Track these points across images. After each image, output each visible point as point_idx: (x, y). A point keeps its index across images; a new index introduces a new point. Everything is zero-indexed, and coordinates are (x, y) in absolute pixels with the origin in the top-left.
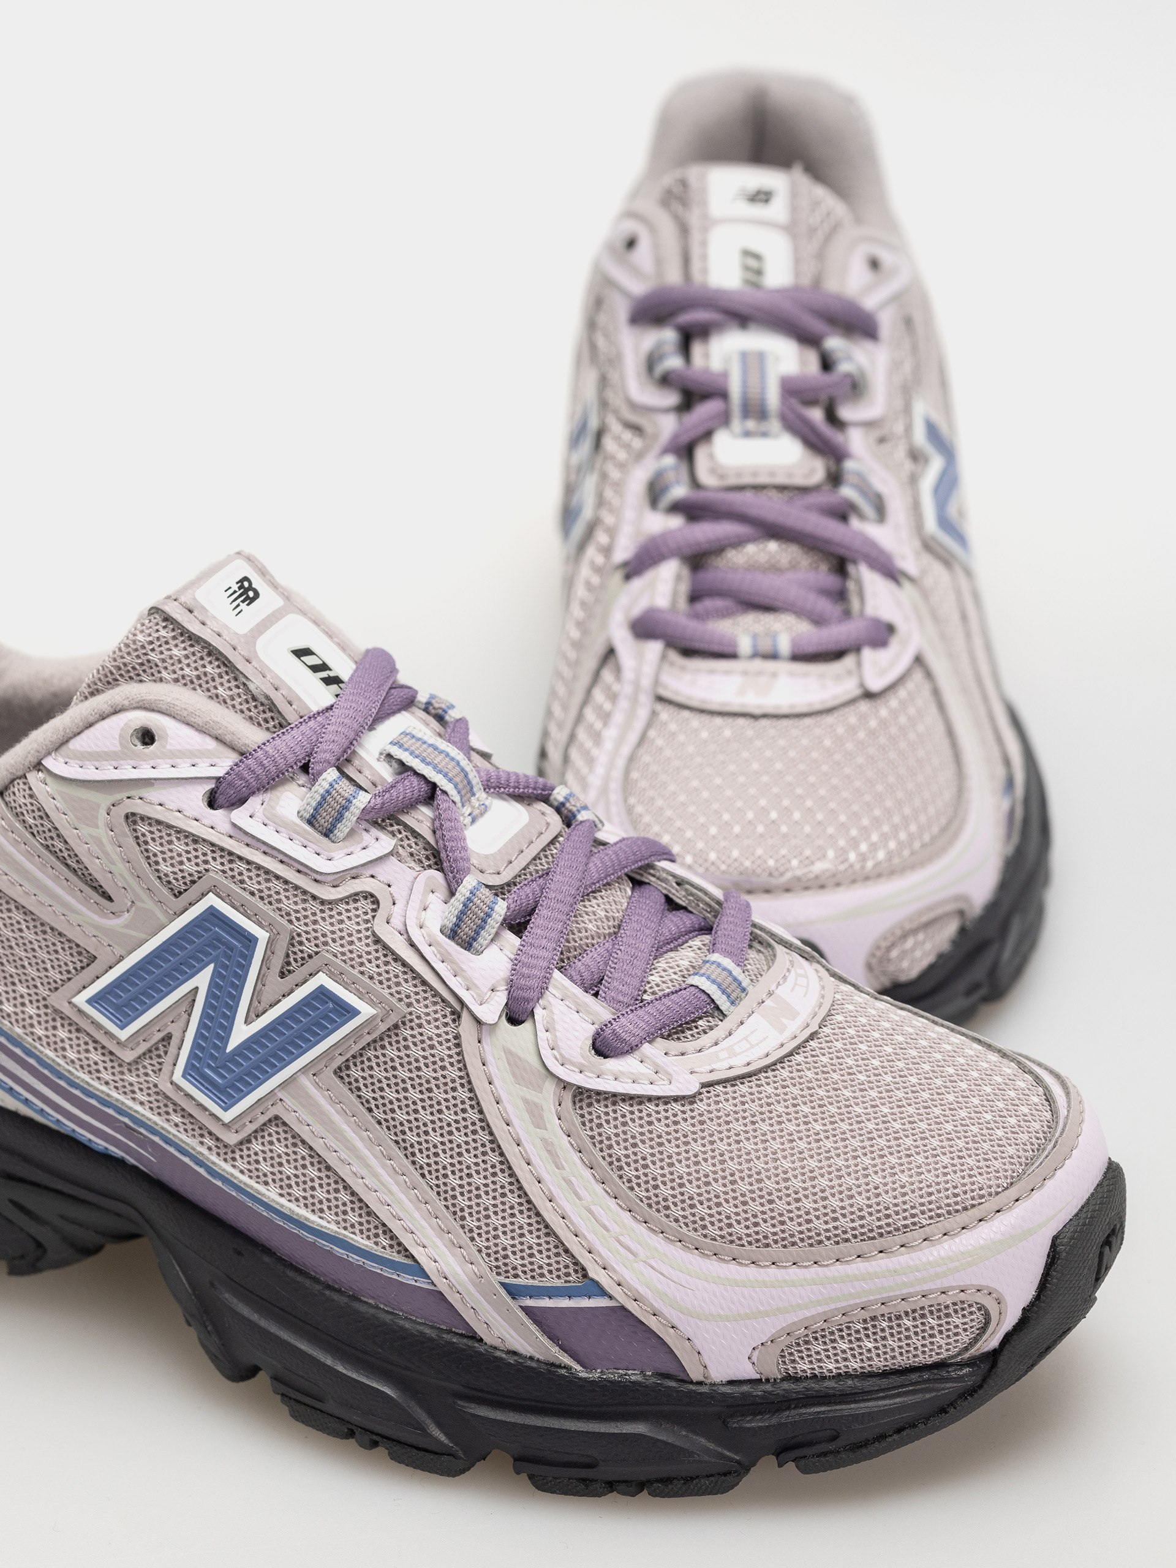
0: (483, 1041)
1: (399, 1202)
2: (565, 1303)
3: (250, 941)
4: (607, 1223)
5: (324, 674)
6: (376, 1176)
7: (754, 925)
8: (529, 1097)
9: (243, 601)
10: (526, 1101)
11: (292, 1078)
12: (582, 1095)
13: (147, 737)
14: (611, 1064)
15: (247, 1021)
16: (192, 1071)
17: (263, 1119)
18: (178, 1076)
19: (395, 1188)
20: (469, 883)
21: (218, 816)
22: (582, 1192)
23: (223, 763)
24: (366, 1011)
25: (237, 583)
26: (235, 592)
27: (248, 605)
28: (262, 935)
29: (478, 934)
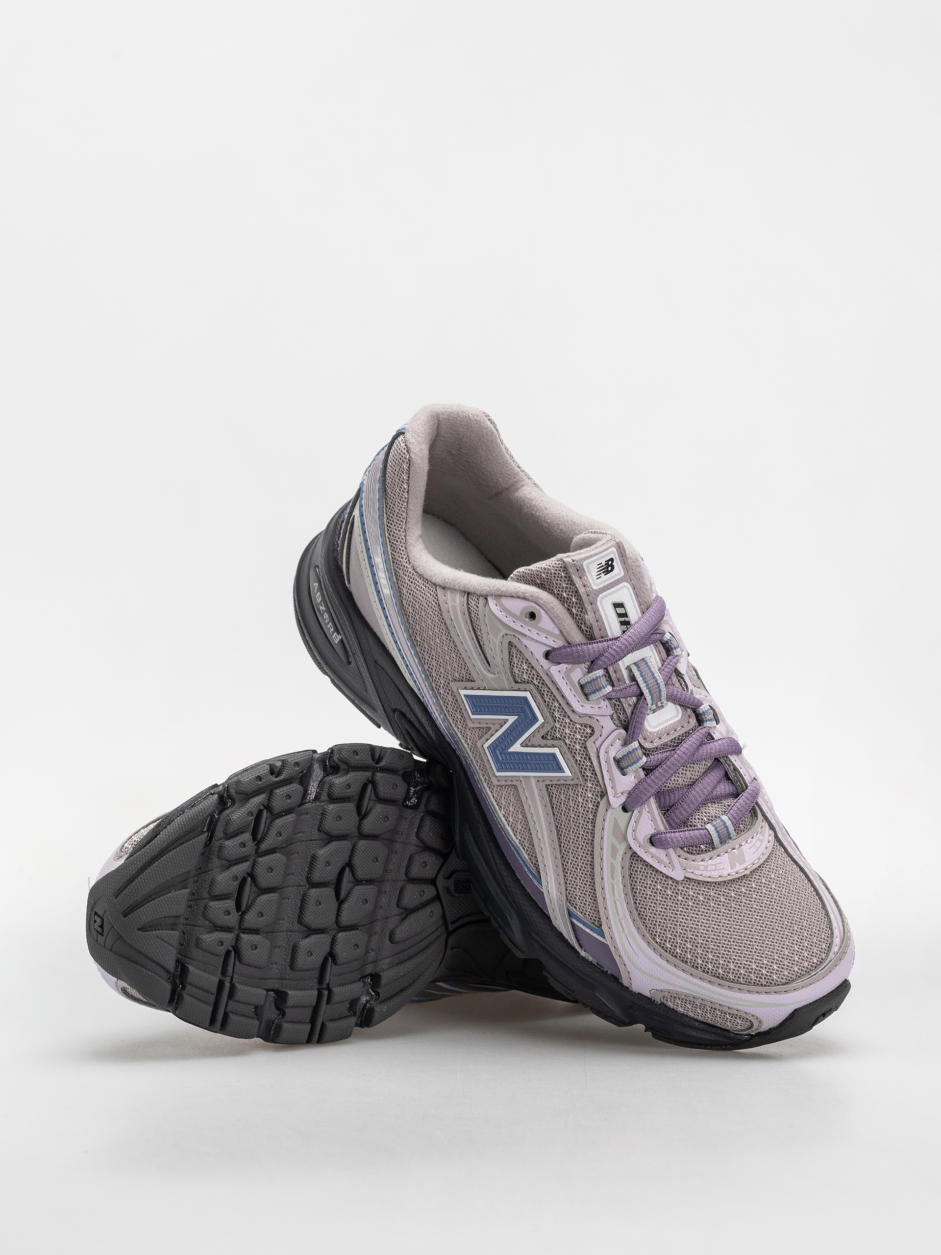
0: (608, 811)
1: (546, 851)
2: (588, 930)
3: (536, 719)
4: (619, 911)
5: (622, 619)
6: (543, 834)
7: (757, 803)
8: (615, 844)
9: (603, 572)
10: (613, 844)
11: (529, 777)
12: (634, 855)
13: (532, 616)
14: (653, 850)
15: (522, 745)
16: (493, 748)
17: (510, 783)
18: (486, 745)
19: (547, 844)
20: (635, 744)
21: (545, 663)
22: (616, 893)
23: (558, 643)
24: (568, 773)
25: (606, 562)
26: (603, 566)
27: (605, 575)
28: (541, 720)
29: (628, 767)
